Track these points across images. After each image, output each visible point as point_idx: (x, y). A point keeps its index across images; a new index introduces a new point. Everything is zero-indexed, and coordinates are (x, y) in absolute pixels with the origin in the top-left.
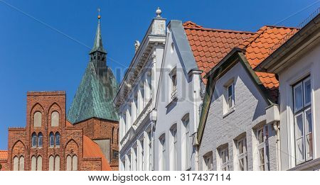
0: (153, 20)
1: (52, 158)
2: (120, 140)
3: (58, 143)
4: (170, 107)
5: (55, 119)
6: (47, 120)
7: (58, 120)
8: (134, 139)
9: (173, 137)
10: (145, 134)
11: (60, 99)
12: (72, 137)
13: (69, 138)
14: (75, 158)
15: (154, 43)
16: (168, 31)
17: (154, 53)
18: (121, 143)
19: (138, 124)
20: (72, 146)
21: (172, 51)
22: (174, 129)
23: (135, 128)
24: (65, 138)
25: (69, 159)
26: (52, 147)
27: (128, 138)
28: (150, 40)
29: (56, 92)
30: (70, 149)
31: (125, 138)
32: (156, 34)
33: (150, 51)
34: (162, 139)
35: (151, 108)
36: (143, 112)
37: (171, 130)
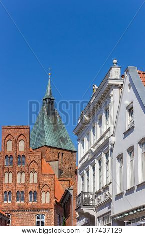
0: (112, 68)
1: (19, 174)
2: (79, 160)
3: (24, 163)
4: (127, 133)
5: (22, 145)
6: (16, 146)
7: (24, 146)
8: (93, 158)
9: (129, 157)
10: (103, 154)
11: (25, 131)
12: (34, 158)
13: (32, 160)
14: (36, 174)
15: (112, 85)
16: (126, 75)
17: (112, 93)
18: (80, 162)
19: (96, 148)
20: (34, 165)
21: (129, 90)
22: (131, 150)
23: (94, 150)
24: (29, 160)
25: (32, 175)
26: (19, 166)
27: (86, 158)
28: (110, 83)
29: (23, 126)
30: (33, 167)
31: (84, 158)
32: (113, 78)
33: (108, 91)
34: (120, 158)
35: (109, 135)
36: (102, 138)
37: (128, 151)
